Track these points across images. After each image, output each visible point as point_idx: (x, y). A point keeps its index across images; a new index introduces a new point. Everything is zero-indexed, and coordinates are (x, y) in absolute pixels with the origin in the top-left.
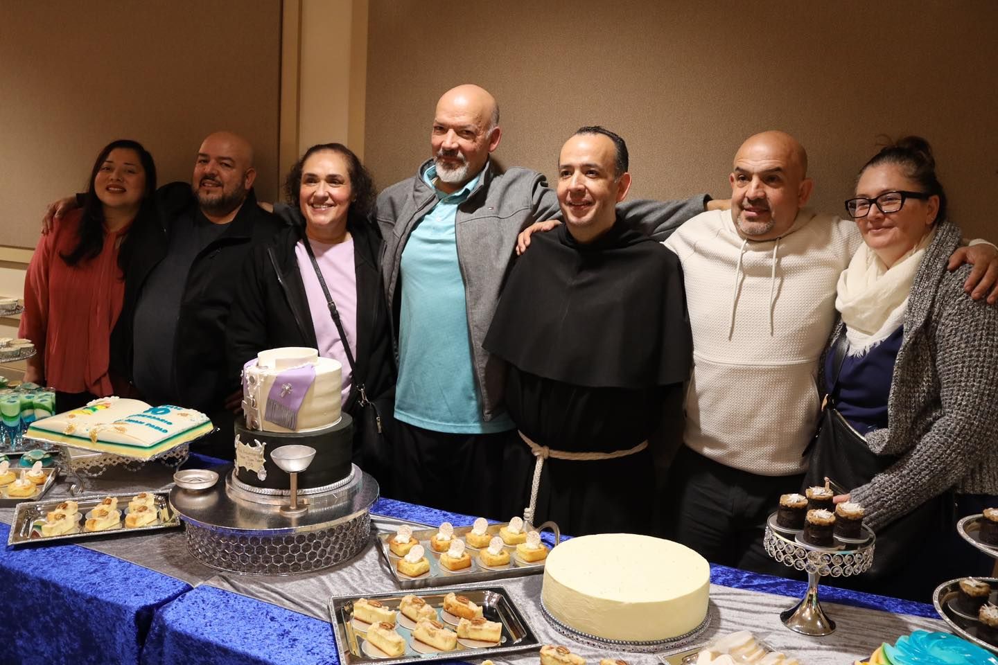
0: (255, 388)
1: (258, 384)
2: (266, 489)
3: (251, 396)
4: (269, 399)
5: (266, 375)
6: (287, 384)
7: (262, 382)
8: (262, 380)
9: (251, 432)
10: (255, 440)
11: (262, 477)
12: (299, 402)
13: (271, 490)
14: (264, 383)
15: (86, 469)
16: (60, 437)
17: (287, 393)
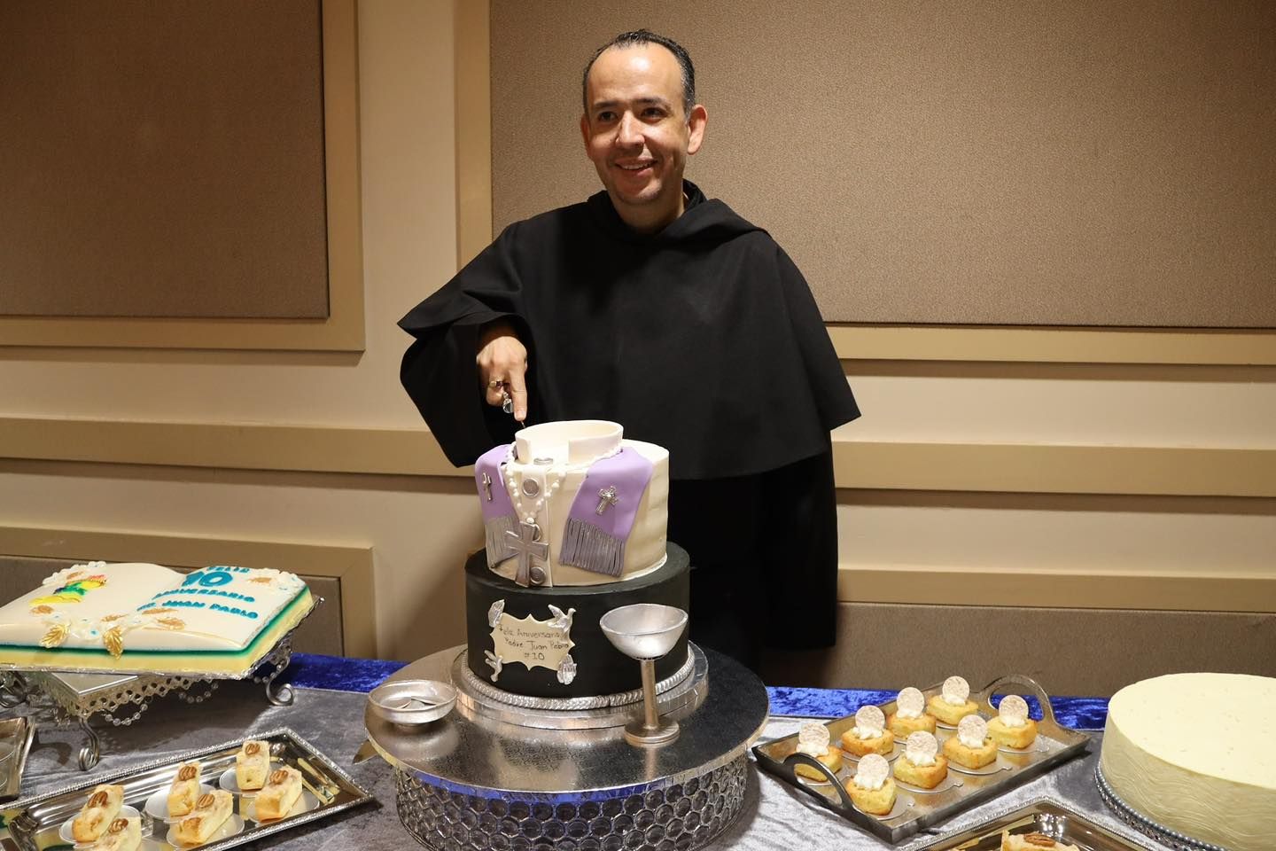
0: (539, 503)
1: (547, 494)
2: (574, 700)
3: (531, 520)
4: (569, 520)
5: (562, 474)
6: (607, 487)
7: (554, 489)
8: (556, 485)
9: (531, 592)
10: (550, 606)
11: (567, 677)
12: (630, 517)
13: (586, 699)
14: (558, 493)
15: (108, 712)
16: (31, 654)
17: (610, 503)
